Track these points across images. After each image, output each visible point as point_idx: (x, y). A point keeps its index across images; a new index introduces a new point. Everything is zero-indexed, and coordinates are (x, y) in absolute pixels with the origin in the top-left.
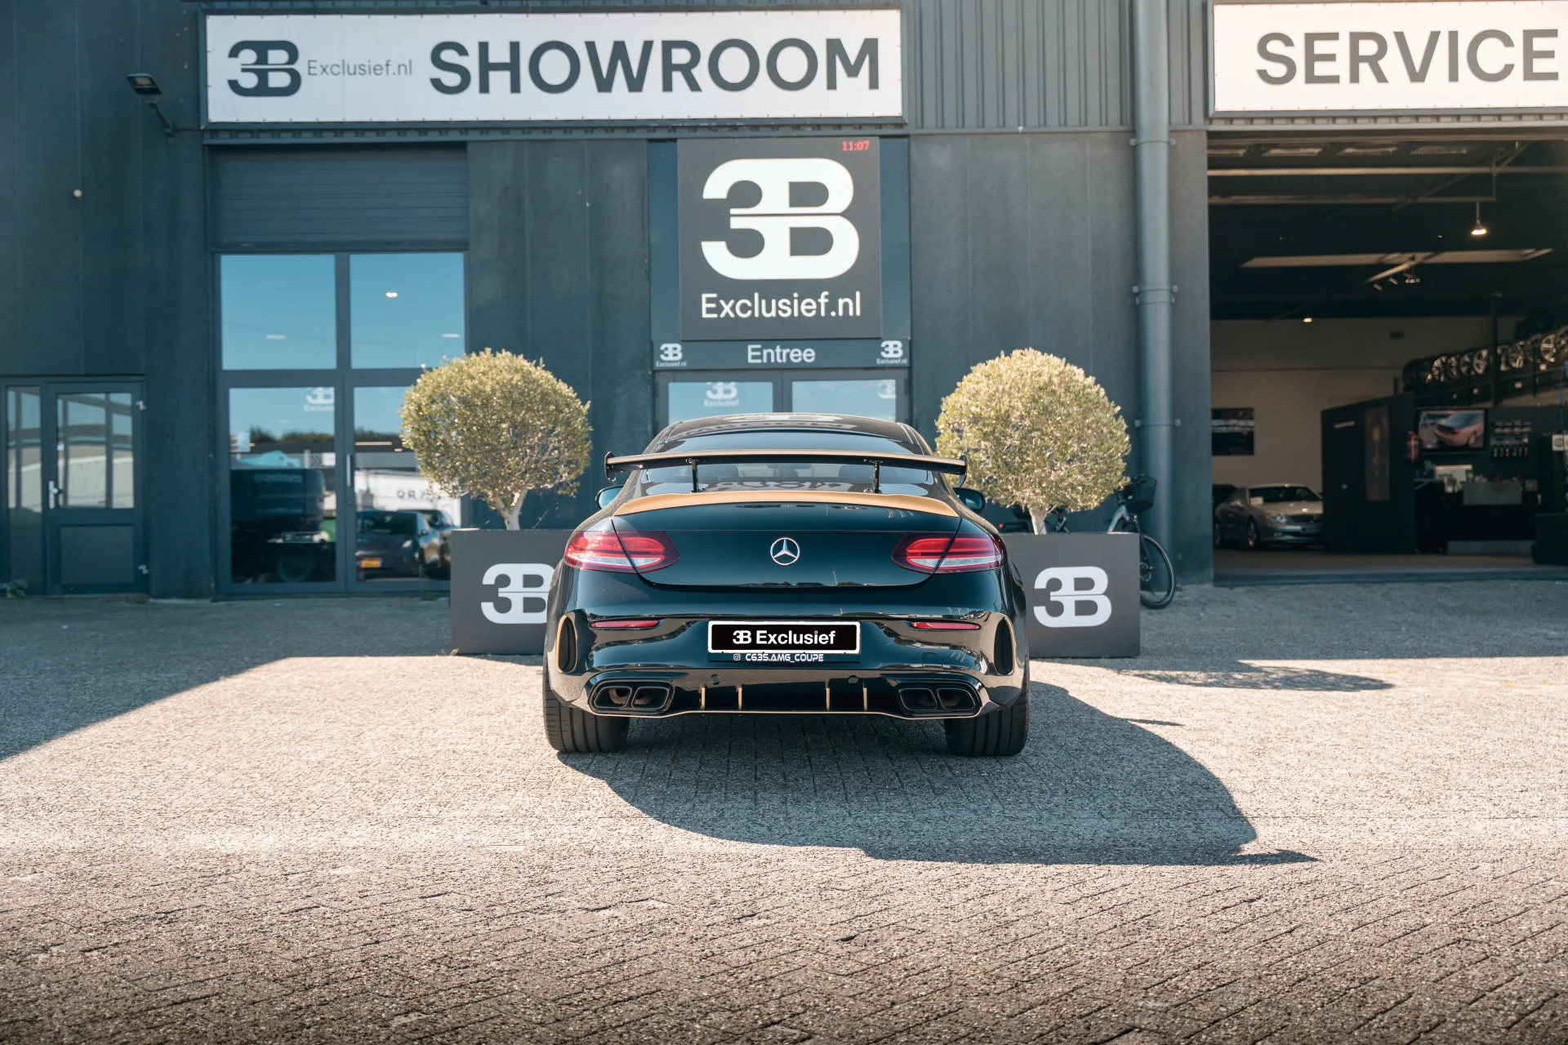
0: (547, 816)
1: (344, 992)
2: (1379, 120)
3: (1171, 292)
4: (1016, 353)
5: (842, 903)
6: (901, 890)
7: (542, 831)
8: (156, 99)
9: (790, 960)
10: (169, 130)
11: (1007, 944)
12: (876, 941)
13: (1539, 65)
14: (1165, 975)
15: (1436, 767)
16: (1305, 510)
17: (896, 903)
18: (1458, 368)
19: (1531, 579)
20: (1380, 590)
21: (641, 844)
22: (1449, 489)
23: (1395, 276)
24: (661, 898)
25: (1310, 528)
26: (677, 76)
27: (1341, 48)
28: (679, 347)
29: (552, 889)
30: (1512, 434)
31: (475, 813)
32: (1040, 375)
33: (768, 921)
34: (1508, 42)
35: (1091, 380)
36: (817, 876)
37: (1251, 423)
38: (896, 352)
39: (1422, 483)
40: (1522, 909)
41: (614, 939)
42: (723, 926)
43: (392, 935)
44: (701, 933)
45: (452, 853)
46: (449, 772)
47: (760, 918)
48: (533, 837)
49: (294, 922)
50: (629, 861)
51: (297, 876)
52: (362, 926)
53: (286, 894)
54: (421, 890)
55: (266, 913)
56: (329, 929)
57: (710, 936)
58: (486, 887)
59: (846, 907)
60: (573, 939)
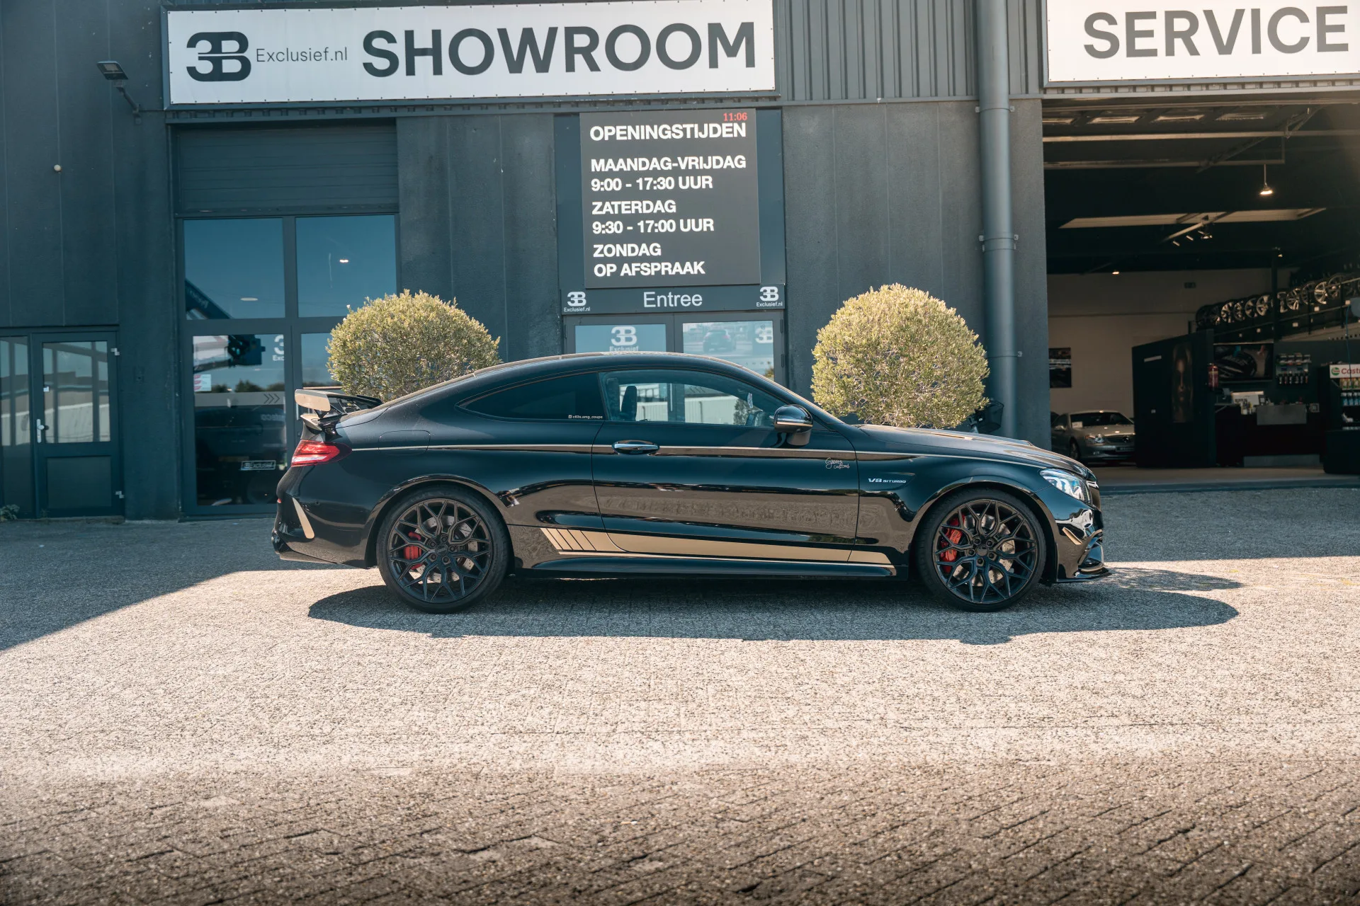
0: (440, 733)
2: (1192, 88)
3: (1013, 240)
4: (884, 288)
5: (741, 839)
6: (804, 820)
7: (432, 750)
8: (123, 84)
10: (136, 112)
11: (929, 895)
12: (781, 891)
13: (1331, 38)
15: (1314, 667)
16: (1118, 432)
17: (800, 839)
18: (1243, 312)
19: (1329, 487)
20: (1199, 498)
21: (532, 764)
22: (1245, 412)
23: (1190, 233)
24: (545, 834)
25: (1123, 448)
26: (579, 59)
27: (1158, 25)
28: (583, 294)
29: (431, 824)
30: (1294, 365)
31: (367, 731)
32: (906, 307)
33: (660, 864)
34: (1303, 18)
35: (952, 311)
36: (713, 804)
37: (1067, 361)
38: (773, 296)
39: (1222, 406)
41: (488, 892)
42: (610, 872)
43: (241, 891)
44: (586, 882)
45: (334, 778)
46: (350, 686)
47: (651, 860)
48: (422, 758)
49: (138, 872)
50: (517, 786)
51: (164, 809)
52: (210, 878)
53: (142, 835)
54: (289, 828)
55: (111, 861)
56: (175, 882)
57: (595, 887)
58: (359, 822)
59: (746, 843)
60: (441, 894)
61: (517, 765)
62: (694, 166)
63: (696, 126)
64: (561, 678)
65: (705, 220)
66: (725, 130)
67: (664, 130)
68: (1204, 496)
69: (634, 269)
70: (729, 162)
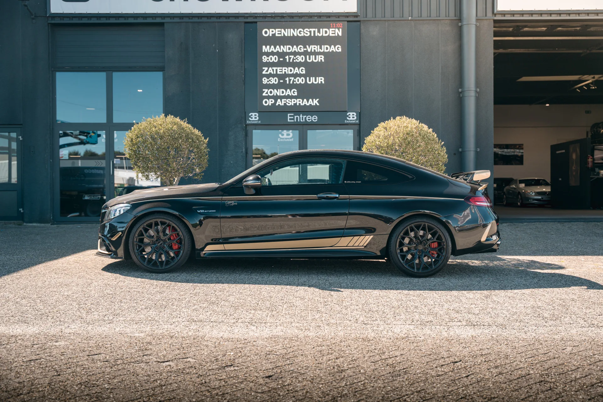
0: (160, 320)
1: (34, 397)
2: (571, 15)
3: (476, 91)
4: (398, 118)
5: (273, 361)
6: (302, 355)
7: (155, 327)
8: (27, 3)
9: (238, 385)
10: (33, 16)
11: (338, 380)
12: (281, 378)
14: (403, 395)
15: (564, 304)
16: (544, 190)
17: (297, 361)
20: (567, 225)
21: (197, 333)
23: (586, 85)
24: (194, 357)
25: (545, 198)
28: (257, 114)
29: (148, 352)
31: (129, 319)
32: (407, 128)
33: (236, 368)
35: (431, 130)
36: (268, 349)
37: (521, 151)
38: (353, 117)
39: (594, 178)
40: (576, 367)
41: (165, 375)
42: (216, 370)
43: (67, 372)
44: (204, 373)
45: (111, 336)
46: (123, 300)
47: (234, 367)
48: (150, 330)
49: (27, 365)
50: (188, 341)
51: (38, 345)
52: (56, 368)
53: (29, 353)
54: (89, 352)
55: (16, 362)
56: (41, 369)
57: (208, 374)
58: (119, 351)
59: (274, 363)
60: (146, 375)
61: (190, 334)
62: (315, 50)
63: (316, 30)
64: (219, 300)
65: (320, 78)
66: (331, 32)
67: (300, 31)
68: (570, 224)
69: (283, 102)
70: (333, 49)
